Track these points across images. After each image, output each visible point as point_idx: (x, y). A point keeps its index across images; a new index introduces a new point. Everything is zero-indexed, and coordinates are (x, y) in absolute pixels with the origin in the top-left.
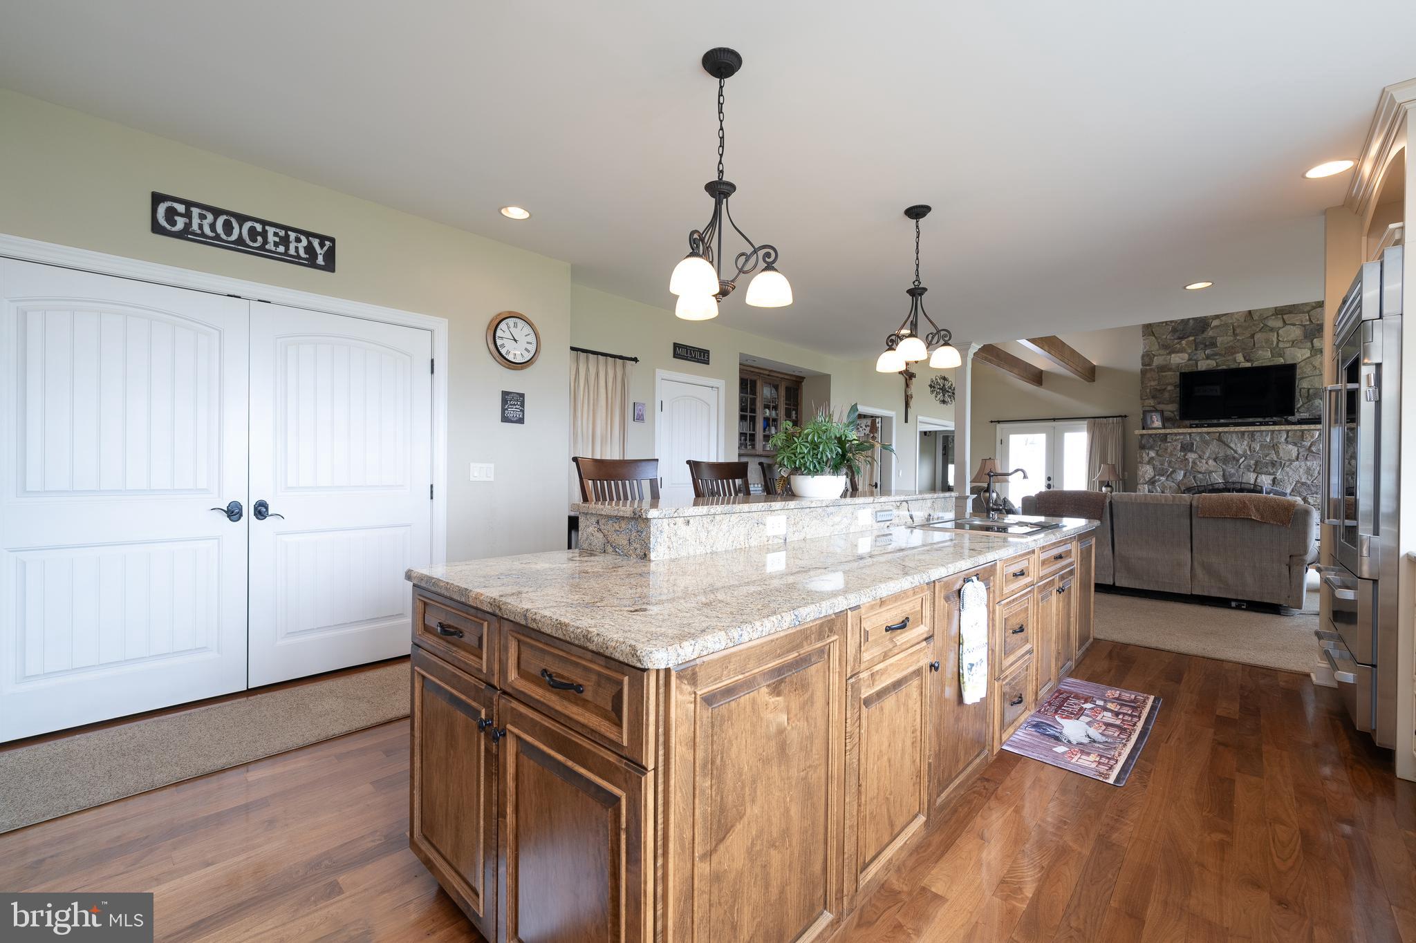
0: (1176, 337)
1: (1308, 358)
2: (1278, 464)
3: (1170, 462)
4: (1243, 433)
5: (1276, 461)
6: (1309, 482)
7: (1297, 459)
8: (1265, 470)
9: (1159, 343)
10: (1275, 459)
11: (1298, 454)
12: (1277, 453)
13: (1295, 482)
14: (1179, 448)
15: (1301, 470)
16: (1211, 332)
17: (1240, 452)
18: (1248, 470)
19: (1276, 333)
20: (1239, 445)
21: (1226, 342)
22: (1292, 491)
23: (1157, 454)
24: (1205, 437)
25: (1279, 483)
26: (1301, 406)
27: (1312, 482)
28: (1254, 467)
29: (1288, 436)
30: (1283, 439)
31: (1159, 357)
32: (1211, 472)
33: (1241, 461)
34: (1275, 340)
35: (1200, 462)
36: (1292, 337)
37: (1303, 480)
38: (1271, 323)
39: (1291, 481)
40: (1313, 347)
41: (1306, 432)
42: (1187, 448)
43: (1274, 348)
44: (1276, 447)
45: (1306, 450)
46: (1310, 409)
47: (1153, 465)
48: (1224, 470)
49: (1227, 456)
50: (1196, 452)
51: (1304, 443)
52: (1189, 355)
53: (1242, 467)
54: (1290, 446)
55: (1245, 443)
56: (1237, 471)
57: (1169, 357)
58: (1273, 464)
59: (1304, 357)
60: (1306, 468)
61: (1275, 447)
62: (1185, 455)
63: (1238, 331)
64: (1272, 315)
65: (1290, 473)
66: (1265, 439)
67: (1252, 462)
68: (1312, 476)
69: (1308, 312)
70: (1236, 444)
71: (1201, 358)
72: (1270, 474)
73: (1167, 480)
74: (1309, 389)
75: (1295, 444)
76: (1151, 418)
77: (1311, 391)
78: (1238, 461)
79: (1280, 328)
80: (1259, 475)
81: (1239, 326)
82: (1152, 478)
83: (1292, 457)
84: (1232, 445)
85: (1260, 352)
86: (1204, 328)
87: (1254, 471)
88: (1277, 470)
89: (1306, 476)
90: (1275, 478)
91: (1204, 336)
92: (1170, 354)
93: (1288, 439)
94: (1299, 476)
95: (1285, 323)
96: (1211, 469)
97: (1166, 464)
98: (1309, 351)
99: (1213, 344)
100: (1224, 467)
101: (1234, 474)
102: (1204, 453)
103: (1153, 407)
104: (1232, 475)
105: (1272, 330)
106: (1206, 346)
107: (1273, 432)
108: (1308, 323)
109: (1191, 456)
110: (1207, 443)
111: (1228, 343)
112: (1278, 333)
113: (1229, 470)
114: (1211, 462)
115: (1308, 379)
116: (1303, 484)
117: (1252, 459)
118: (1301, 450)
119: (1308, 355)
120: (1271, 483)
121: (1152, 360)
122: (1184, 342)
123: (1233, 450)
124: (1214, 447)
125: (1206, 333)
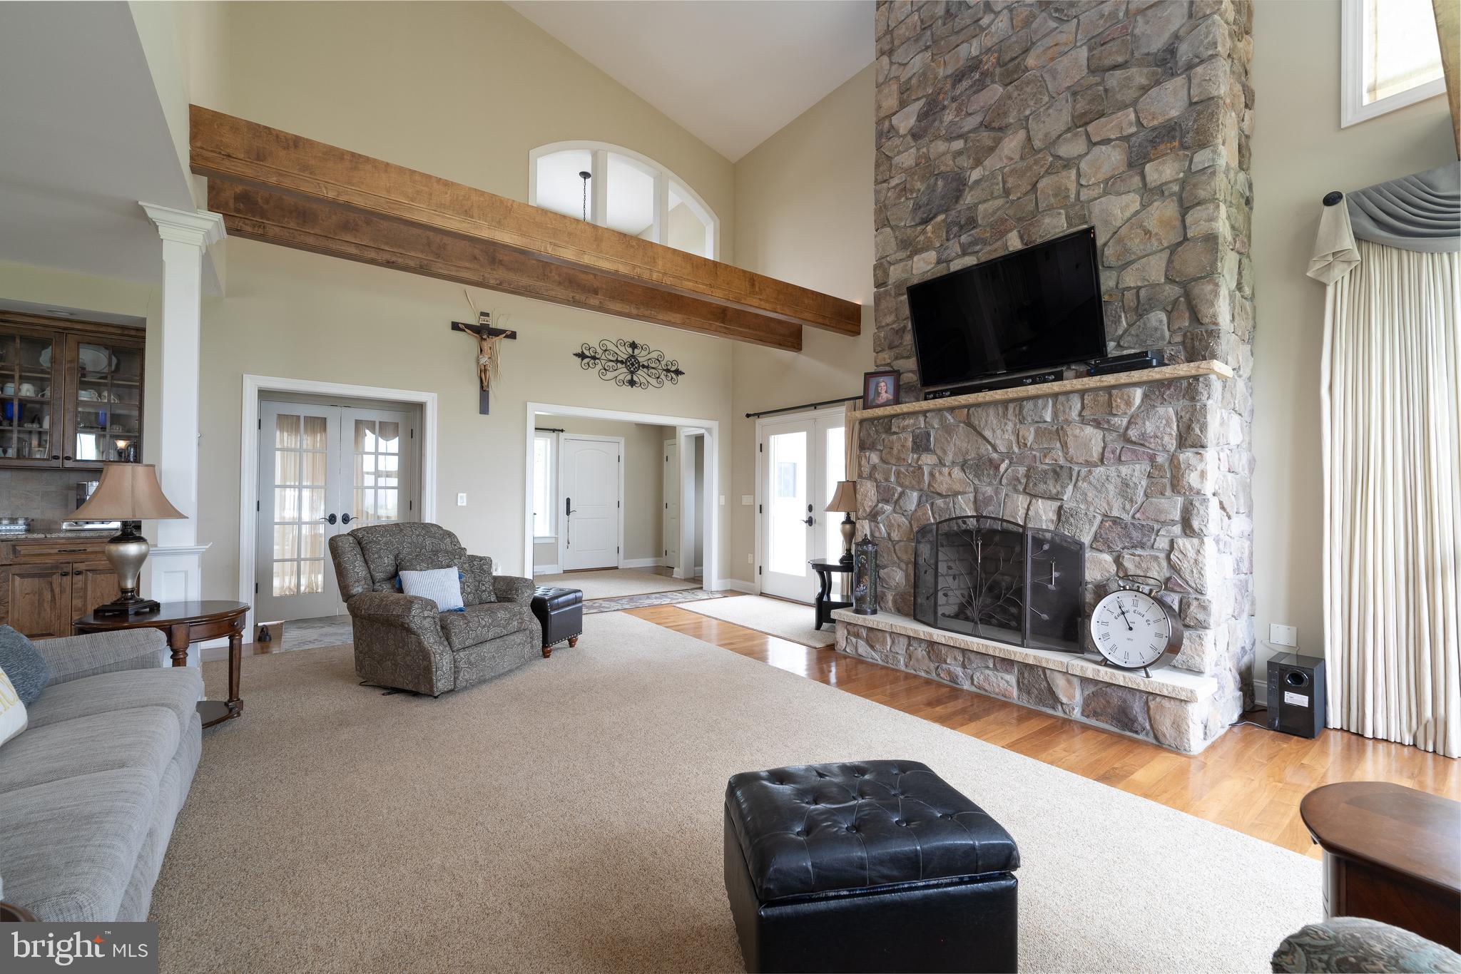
0: (918, 220)
1: (1137, 212)
2: (1064, 475)
3: (898, 474)
4: (1005, 403)
5: (1061, 467)
6: (1127, 518)
7: (1102, 461)
8: (1042, 487)
9: (896, 238)
10: (1062, 461)
11: (1104, 448)
12: (1064, 446)
13: (1099, 518)
14: (909, 444)
15: (1111, 487)
16: (969, 197)
17: (1002, 449)
18: (1016, 491)
19: (1074, 172)
20: (999, 432)
21: (990, 211)
22: (1095, 539)
23: (883, 460)
24: (946, 418)
25: (1067, 521)
26: (1125, 331)
27: (1133, 517)
28: (1024, 481)
29: (1083, 407)
30: (1074, 415)
31: (897, 266)
32: (956, 494)
33: (1003, 467)
34: (1073, 188)
35: (941, 473)
36: (1106, 171)
37: (1115, 513)
38: (1066, 150)
39: (1091, 514)
40: (1145, 184)
41: (1114, 392)
42: (921, 444)
43: (1073, 205)
44: (1061, 432)
45: (1119, 436)
46: (1143, 337)
47: (876, 480)
48: (976, 491)
49: (980, 457)
50: (934, 452)
51: (1116, 420)
52: (938, 253)
53: (1004, 481)
54: (1089, 430)
55: (1010, 426)
56: (997, 492)
57: (910, 262)
58: (1057, 472)
59: (1128, 214)
60: (1119, 480)
61: (1059, 433)
62: (919, 459)
63: (1011, 182)
64: (1068, 130)
65: (1090, 495)
66: (1041, 417)
67: (1022, 470)
68: (1131, 501)
69: (1134, 103)
70: (994, 431)
71: (953, 254)
72: (1051, 498)
73: (894, 511)
74: (1139, 288)
75: (1097, 424)
76: (877, 385)
77: (1143, 293)
78: (997, 468)
79: (1081, 157)
80: (1034, 501)
81: (1013, 172)
82: (874, 509)
83: (1092, 456)
84: (988, 434)
85: (1047, 220)
86: (960, 191)
87: (1025, 492)
88: (1064, 487)
89: (1121, 500)
90: (1060, 508)
91: (959, 207)
92: (910, 257)
93: (1084, 413)
94: (1108, 503)
95: (1092, 144)
96: (957, 487)
97: (893, 479)
98: (1138, 198)
99: (972, 222)
100: (976, 482)
101: (991, 498)
102: (945, 452)
103: (889, 365)
104: (988, 501)
105: (1068, 164)
106: (961, 227)
107: (1055, 396)
108: (1134, 129)
109: (928, 460)
110: (948, 430)
111: (995, 212)
112: (1078, 169)
113: (984, 490)
114: (957, 472)
115: (1135, 266)
116: (1116, 521)
117: (1022, 464)
118: (1109, 438)
119: (1137, 206)
120: (1055, 518)
121: (886, 274)
122: (929, 228)
123: (990, 443)
124: (959, 442)
125: (962, 202)
